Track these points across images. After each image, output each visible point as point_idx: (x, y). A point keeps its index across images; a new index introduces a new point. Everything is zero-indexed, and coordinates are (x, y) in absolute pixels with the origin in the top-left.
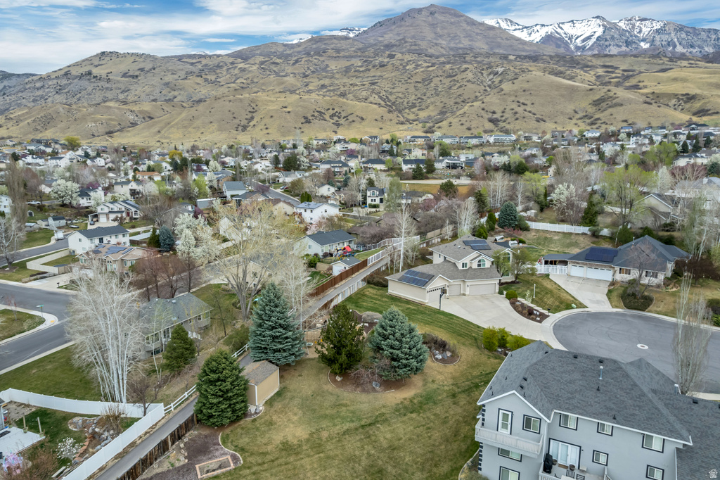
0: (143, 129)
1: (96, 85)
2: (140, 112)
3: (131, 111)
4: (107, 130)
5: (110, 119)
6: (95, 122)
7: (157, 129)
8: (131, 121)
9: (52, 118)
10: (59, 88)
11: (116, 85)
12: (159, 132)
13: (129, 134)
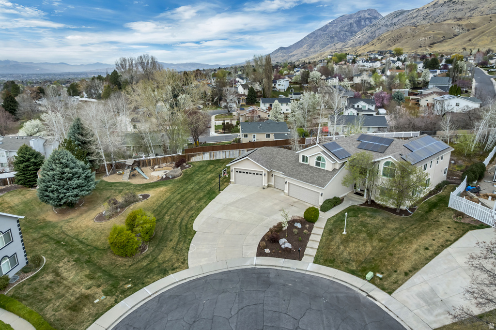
0: (459, 39)
1: (452, 8)
2: (467, 25)
3: (459, 26)
4: (432, 42)
5: (438, 34)
6: (425, 37)
7: (468, 38)
8: (456, 34)
9: (401, 37)
10: (426, 15)
11: (468, 6)
12: (470, 40)
13: (446, 44)
